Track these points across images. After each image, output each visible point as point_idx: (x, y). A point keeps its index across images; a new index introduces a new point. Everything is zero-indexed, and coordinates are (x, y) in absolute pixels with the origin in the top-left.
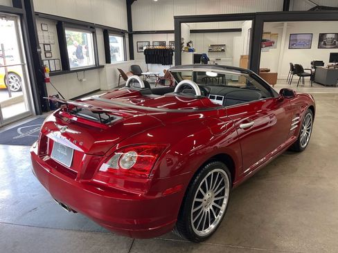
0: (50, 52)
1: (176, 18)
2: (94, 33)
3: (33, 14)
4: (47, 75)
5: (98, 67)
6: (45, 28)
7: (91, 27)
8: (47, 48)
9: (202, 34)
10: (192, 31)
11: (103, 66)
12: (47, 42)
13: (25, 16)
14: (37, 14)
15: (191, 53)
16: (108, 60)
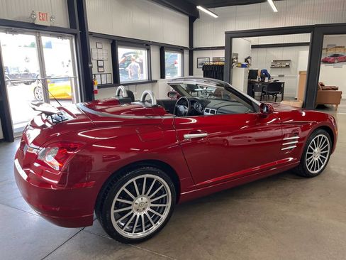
0: (102, 67)
1: (227, 33)
2: (149, 50)
3: (87, 34)
4: (95, 88)
5: (151, 81)
6: (99, 46)
7: (147, 45)
8: (100, 64)
9: (265, 49)
10: (253, 47)
11: (156, 81)
12: (100, 58)
13: (79, 35)
14: (91, 34)
15: (244, 69)
16: (163, 76)
